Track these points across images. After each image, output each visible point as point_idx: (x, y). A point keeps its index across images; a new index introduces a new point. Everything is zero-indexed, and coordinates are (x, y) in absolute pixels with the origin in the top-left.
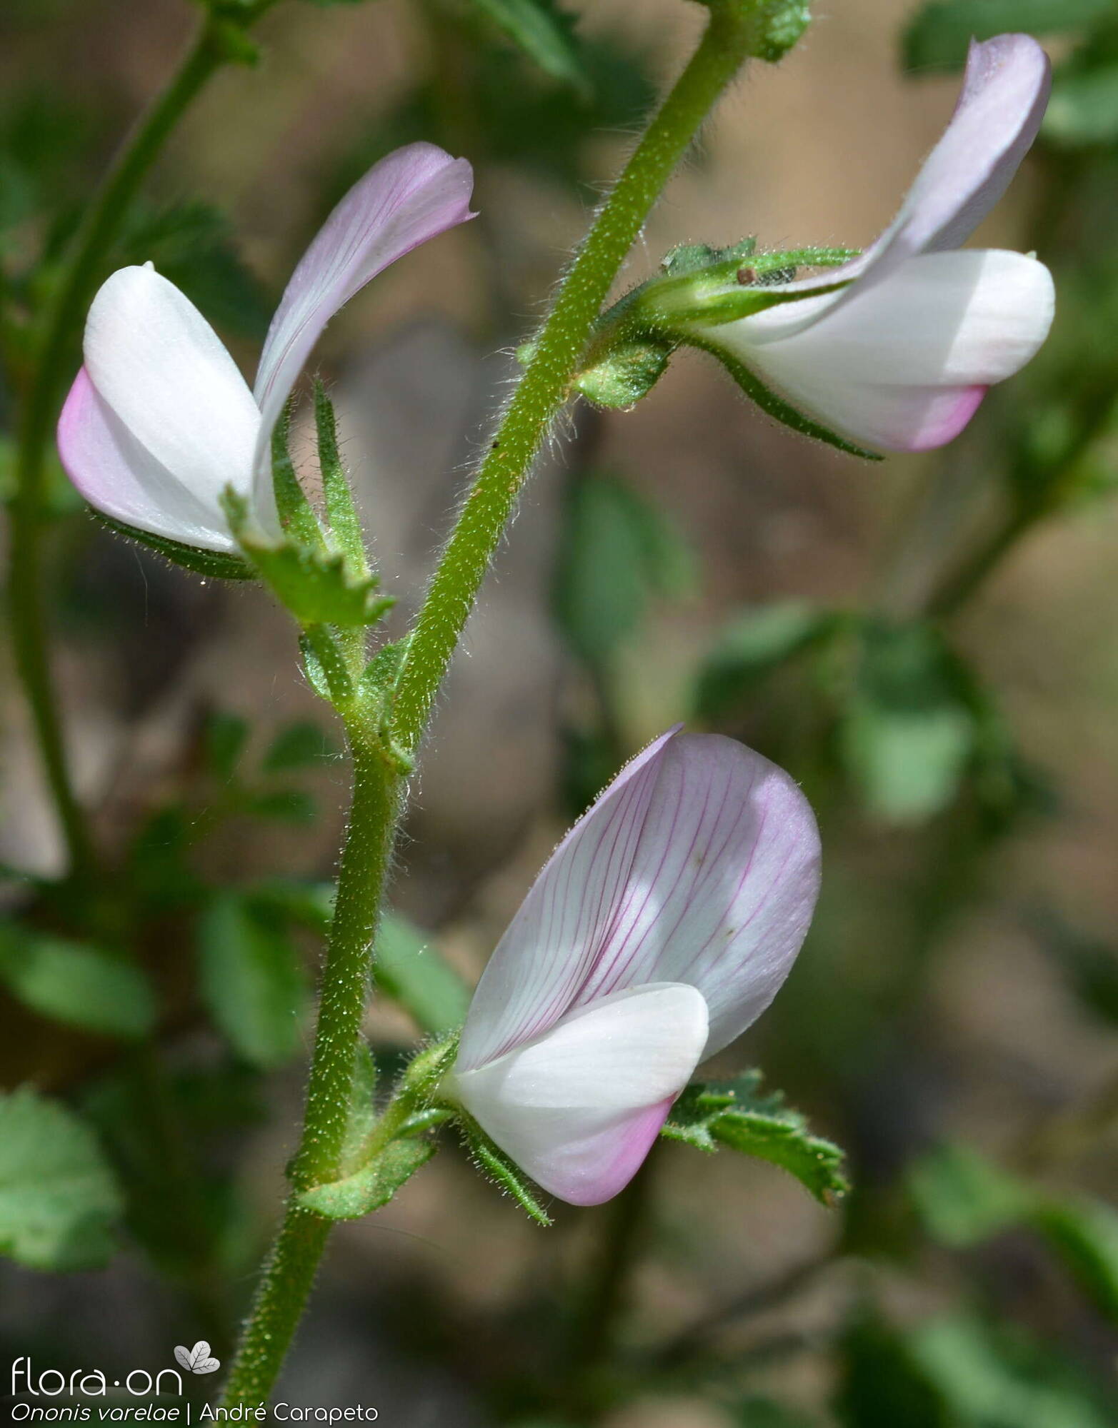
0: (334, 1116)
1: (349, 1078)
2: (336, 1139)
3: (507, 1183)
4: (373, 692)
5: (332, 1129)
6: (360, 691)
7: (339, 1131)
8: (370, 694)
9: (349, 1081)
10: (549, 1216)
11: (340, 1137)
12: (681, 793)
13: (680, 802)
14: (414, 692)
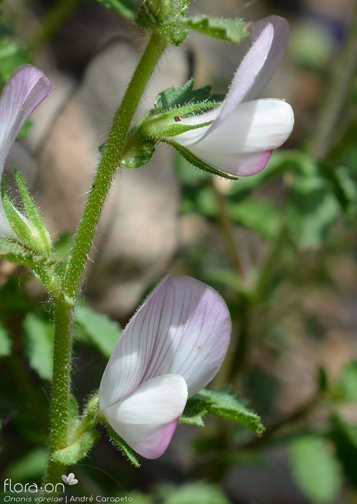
0: (62, 425)
1: (66, 412)
2: (64, 433)
3: (123, 451)
4: (58, 278)
5: (62, 430)
6: (53, 279)
7: (64, 430)
8: (57, 279)
9: (66, 413)
10: (139, 463)
11: (65, 433)
12: (174, 299)
13: (174, 302)
14: (73, 277)
